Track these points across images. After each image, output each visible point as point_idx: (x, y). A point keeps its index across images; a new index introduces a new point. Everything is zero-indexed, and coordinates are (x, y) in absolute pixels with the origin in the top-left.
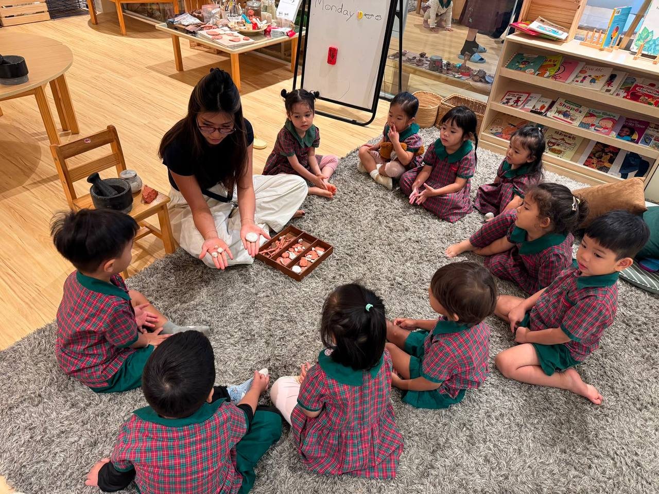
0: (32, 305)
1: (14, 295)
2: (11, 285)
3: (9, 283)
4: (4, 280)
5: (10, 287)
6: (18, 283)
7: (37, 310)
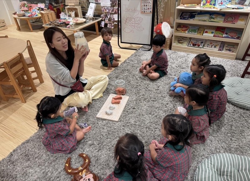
0: (15, 137)
1: (7, 134)
2: (5, 131)
3: (3, 130)
4: (1, 129)
5: (4, 131)
6: (7, 129)
7: (17, 138)
